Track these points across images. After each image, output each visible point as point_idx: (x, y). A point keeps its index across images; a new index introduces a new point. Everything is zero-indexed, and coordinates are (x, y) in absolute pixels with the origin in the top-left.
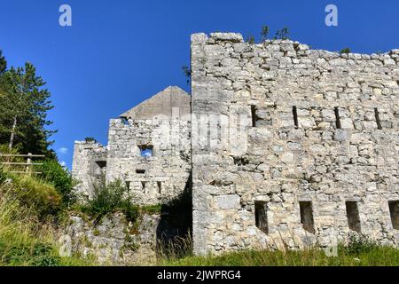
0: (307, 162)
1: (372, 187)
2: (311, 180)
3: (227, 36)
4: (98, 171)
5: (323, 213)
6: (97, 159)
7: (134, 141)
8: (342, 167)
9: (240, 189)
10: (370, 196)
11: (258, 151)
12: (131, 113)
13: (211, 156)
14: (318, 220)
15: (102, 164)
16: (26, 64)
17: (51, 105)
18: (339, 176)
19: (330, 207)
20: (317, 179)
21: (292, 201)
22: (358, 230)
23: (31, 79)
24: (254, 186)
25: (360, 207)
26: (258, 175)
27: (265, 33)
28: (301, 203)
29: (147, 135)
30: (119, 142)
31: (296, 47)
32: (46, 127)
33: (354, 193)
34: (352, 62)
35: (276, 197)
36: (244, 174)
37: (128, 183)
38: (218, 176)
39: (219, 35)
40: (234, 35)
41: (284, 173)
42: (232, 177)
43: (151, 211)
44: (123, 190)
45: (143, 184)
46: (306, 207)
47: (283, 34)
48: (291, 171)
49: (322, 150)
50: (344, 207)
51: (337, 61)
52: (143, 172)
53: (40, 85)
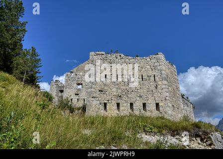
0: (120, 91)
1: (138, 99)
2: (120, 97)
3: (100, 53)
4: (60, 94)
5: (123, 106)
6: (60, 89)
7: (75, 82)
8: (130, 92)
9: (100, 99)
10: (137, 101)
11: (106, 88)
12: (75, 70)
13: (93, 90)
14: (121, 108)
15: (62, 91)
16: (32, 48)
17: (41, 65)
18: (128, 95)
19: (125, 105)
20: (122, 96)
21: (114, 103)
22: (133, 111)
23: (34, 54)
24: (104, 98)
25: (134, 105)
26: (105, 95)
27: (112, 51)
28: (117, 103)
29: (80, 79)
30: (69, 82)
31: (120, 56)
32: (38, 75)
33: (132, 100)
34: (137, 60)
35: (110, 102)
36: (101, 95)
37: (72, 100)
38: (94, 95)
39: (98, 53)
40: (102, 53)
41: (113, 94)
42: (98, 96)
43: (79, 109)
44: (69, 101)
45: (78, 99)
46: (118, 105)
47: (117, 52)
48: (115, 94)
49: (124, 88)
50: (129, 104)
51: (132, 60)
52: (78, 94)
53: (37, 56)
